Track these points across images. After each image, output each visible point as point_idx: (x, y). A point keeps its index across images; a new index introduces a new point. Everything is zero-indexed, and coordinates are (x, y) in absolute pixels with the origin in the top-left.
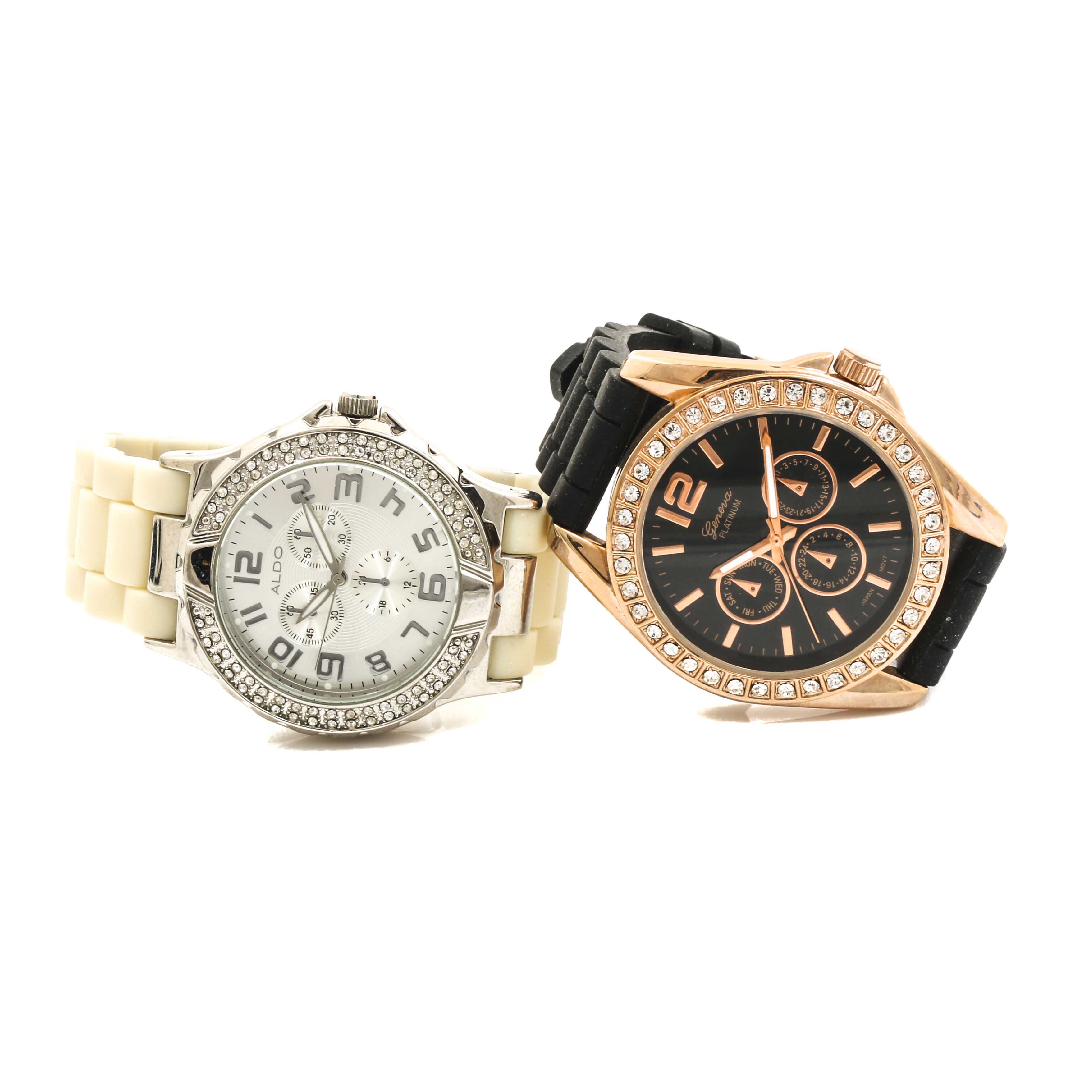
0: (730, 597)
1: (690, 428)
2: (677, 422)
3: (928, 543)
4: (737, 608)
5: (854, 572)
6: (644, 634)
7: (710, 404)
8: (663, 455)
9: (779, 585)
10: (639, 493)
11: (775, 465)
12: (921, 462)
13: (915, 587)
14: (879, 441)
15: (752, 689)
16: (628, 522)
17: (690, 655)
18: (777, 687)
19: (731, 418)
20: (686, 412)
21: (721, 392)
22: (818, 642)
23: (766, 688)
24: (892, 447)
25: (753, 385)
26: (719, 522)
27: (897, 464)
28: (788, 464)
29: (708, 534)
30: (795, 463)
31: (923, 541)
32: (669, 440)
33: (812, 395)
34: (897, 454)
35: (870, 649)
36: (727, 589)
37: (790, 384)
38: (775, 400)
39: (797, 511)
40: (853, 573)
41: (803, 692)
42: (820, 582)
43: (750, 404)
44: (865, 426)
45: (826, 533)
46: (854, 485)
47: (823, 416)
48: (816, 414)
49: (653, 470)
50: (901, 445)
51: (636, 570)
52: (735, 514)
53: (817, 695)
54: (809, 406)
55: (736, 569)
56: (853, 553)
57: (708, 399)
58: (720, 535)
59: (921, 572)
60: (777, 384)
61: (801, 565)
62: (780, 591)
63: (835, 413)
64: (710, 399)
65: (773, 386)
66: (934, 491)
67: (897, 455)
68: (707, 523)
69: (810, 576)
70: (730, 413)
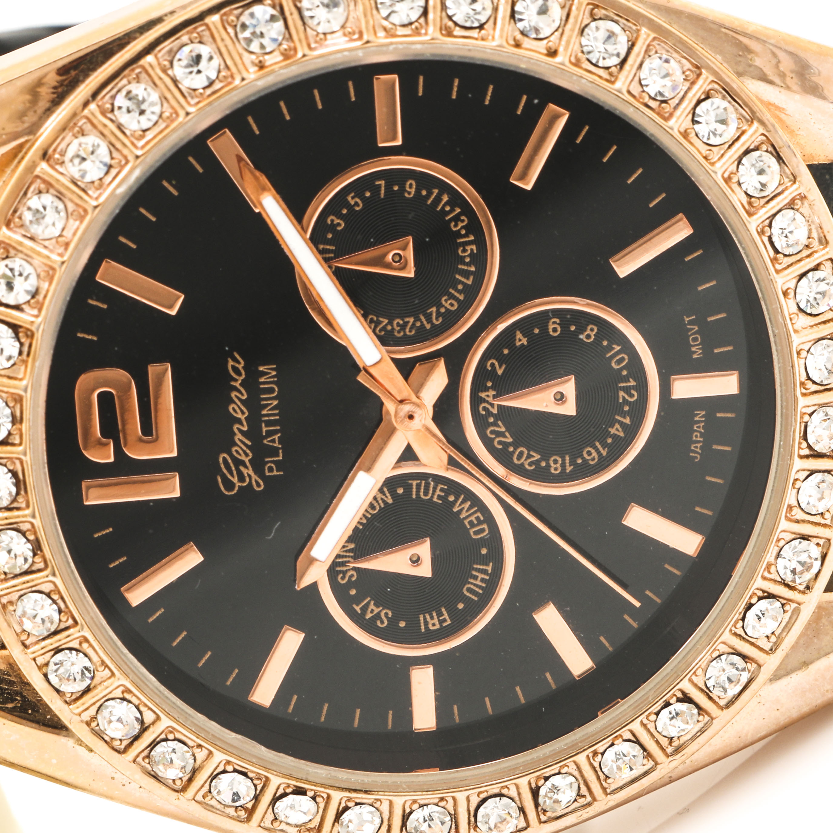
0: (372, 606)
1: (51, 251)
2: (12, 252)
3: (775, 231)
4: (402, 624)
5: (634, 392)
6: (210, 808)
7: (69, 165)
8: (20, 353)
9: (473, 518)
10: (14, 474)
11: (308, 235)
12: (655, 43)
13: (798, 353)
14: (527, 43)
15: (541, 800)
16: (26, 560)
17: (349, 799)
18: (596, 765)
19: (137, 173)
20: (20, 218)
21: (80, 124)
22: (637, 604)
23: (573, 779)
24: (568, 43)
25: (151, 65)
26: (250, 443)
27: (600, 77)
28: (340, 216)
29: (238, 484)
30: (356, 204)
31: (761, 233)
32: (17, 308)
33: (307, 14)
34: (589, 53)
35: (770, 557)
36: (353, 592)
37: (238, 18)
38: (223, 74)
39: (422, 317)
40: (632, 396)
41: (664, 742)
42: (567, 458)
43: (166, 114)
44: (476, 24)
45: (519, 335)
46: (527, 184)
47: (360, 53)
48: (339, 55)
49: (15, 400)
50: (586, 26)
51: (107, 666)
52: (275, 402)
53: (702, 731)
54: (313, 45)
55: (350, 532)
56: (609, 348)
57: (57, 156)
58: (267, 474)
59: (794, 309)
60: (207, 33)
61: (500, 443)
62: (482, 530)
63: (385, 29)
64: (63, 154)
65: (200, 42)
66: (724, 98)
67: (590, 56)
68: (221, 460)
69: (537, 457)
70: (127, 162)
